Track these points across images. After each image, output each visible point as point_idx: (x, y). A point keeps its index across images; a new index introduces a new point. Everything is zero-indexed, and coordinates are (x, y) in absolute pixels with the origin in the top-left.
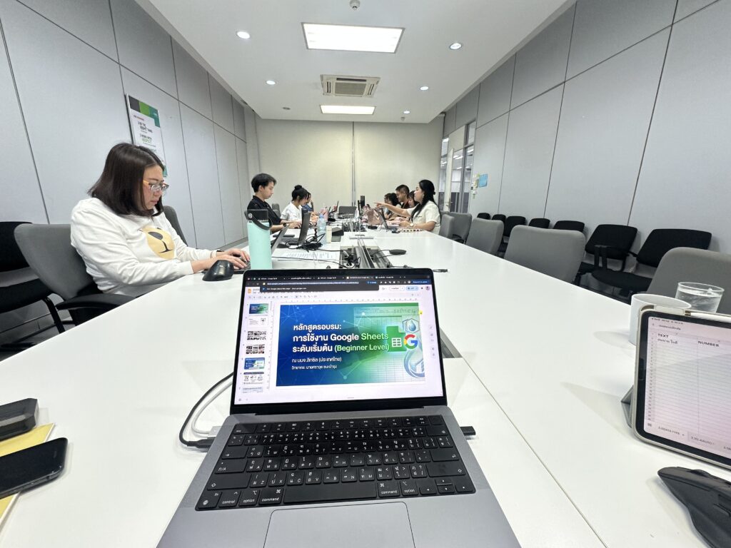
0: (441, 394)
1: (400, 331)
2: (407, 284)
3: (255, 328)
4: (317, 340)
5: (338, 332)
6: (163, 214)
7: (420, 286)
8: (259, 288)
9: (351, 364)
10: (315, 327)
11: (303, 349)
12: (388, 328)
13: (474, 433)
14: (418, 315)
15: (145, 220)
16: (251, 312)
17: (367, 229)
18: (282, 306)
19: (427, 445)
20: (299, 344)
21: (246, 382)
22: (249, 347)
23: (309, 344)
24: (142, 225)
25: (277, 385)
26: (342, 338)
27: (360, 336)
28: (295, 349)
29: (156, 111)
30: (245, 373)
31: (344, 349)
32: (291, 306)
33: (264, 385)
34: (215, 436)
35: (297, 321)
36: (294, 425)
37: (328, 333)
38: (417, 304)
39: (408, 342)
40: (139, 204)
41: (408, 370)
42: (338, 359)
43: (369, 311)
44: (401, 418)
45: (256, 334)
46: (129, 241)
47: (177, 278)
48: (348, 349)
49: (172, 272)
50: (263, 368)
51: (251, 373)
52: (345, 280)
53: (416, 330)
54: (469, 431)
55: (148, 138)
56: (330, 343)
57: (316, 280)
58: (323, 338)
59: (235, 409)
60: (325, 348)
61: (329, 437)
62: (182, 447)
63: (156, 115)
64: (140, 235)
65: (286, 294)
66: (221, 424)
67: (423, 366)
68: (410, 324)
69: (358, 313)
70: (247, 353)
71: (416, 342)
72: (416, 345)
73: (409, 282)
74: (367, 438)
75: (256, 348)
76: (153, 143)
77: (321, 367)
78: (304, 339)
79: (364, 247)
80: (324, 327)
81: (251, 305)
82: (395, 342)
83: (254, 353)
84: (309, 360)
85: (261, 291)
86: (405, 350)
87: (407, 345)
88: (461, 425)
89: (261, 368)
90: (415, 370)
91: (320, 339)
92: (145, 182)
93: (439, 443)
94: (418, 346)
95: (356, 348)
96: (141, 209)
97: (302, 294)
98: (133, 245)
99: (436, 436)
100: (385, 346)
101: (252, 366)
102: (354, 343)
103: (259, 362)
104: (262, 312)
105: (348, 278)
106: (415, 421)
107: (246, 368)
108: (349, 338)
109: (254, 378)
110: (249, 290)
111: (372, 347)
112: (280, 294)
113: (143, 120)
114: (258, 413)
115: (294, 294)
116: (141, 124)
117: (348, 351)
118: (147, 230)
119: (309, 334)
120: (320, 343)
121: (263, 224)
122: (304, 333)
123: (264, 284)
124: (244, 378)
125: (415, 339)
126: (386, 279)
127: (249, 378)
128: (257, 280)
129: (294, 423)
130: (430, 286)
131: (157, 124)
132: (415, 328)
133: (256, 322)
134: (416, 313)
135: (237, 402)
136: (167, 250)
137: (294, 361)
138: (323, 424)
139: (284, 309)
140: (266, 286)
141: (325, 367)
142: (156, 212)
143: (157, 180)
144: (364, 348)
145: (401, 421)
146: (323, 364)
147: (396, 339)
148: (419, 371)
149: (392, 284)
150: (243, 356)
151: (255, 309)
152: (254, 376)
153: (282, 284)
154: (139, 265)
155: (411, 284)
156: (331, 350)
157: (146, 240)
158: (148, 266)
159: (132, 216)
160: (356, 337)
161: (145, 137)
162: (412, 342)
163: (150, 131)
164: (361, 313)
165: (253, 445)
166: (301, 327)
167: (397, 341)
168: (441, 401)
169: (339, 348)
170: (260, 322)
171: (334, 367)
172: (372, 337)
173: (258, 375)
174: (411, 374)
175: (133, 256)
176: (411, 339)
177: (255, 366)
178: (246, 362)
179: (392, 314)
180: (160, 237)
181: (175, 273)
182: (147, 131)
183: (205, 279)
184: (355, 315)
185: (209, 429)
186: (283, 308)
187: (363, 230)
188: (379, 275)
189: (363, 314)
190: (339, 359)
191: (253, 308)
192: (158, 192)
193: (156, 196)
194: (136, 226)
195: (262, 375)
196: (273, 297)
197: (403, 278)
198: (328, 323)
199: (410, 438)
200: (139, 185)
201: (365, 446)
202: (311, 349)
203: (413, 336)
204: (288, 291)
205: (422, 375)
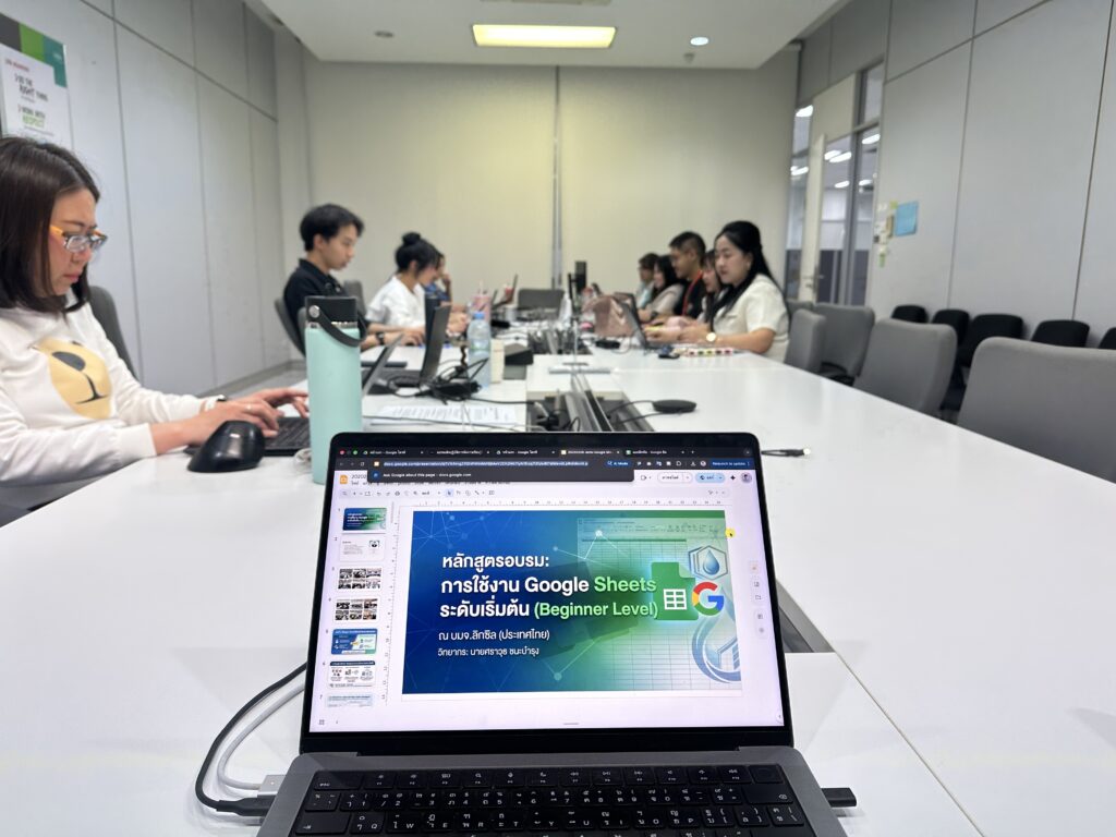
0: (778, 721)
1: (683, 575)
2: (699, 467)
3: (355, 565)
4: (494, 590)
5: (541, 574)
6: (87, 309)
7: (728, 473)
8: (365, 472)
9: (571, 647)
10: (489, 561)
11: (464, 610)
12: (655, 565)
13: (853, 802)
14: (725, 538)
15: (46, 323)
16: (347, 526)
17: (592, 348)
18: (416, 514)
19: (746, 820)
20: (455, 598)
21: (335, 683)
22: (343, 606)
23: (478, 599)
24: (38, 337)
25: (405, 691)
26: (550, 586)
27: (592, 584)
28: (445, 611)
29: (58, 47)
30: (332, 664)
31: (554, 610)
32: (437, 513)
33: (377, 690)
34: (275, 793)
35: (450, 546)
36: (444, 776)
37: (519, 574)
38: (721, 514)
39: (702, 598)
40: (37, 281)
41: (701, 664)
42: (541, 635)
43: (611, 527)
44: (688, 768)
45: (357, 576)
46: (8, 374)
47: (115, 468)
48: (566, 612)
49: (105, 450)
50: (373, 651)
51: (345, 663)
52: (558, 457)
53: (719, 573)
54: (843, 798)
55: (38, 114)
56: (525, 598)
57: (494, 457)
58: (508, 586)
59: (312, 742)
60: (512, 609)
61: (527, 798)
62: (203, 812)
63: (57, 56)
64: (36, 358)
65: (426, 486)
66: (285, 772)
67: (736, 656)
68: (704, 559)
69: (586, 530)
70: (338, 618)
71: (719, 600)
72: (719, 607)
73: (703, 464)
74: (610, 804)
75: (357, 606)
76: (47, 127)
77: (504, 651)
78: (466, 587)
79: (589, 393)
80: (510, 561)
81: (348, 512)
82: (674, 598)
83: (353, 617)
84: (476, 635)
85: (371, 480)
86: (695, 618)
87: (699, 606)
88: (824, 784)
89: (368, 652)
90: (719, 665)
91: (501, 587)
92: (56, 230)
93: (771, 816)
94: (724, 609)
95: (584, 610)
96: (41, 293)
97: (463, 487)
98: (19, 384)
99: (766, 807)
100: (649, 608)
101: (350, 647)
102: (578, 598)
103: (364, 637)
104: (371, 525)
105: (564, 452)
106: (720, 774)
107: (334, 651)
108: (568, 587)
109: (352, 675)
110: (344, 477)
111: (619, 609)
112: (412, 487)
113: (26, 69)
114: (363, 752)
115: (443, 487)
116: (21, 79)
117: (566, 616)
118: (49, 348)
119: (476, 577)
120: (503, 598)
121: (346, 331)
122: (466, 573)
123: (377, 464)
124: (331, 674)
125: (716, 593)
126: (649, 455)
127: (342, 674)
128: (360, 455)
129: (446, 772)
130: (752, 473)
131: (61, 79)
132: (715, 568)
133: (358, 550)
134: (719, 535)
135: (315, 727)
136: (96, 397)
137: (443, 636)
138: (511, 775)
139: (422, 520)
140: (382, 469)
141: (512, 651)
142: (72, 300)
143: (81, 224)
144: (598, 610)
145: (689, 774)
146: (507, 644)
147: (675, 591)
148: (727, 667)
149: (664, 467)
150: (329, 624)
151: (358, 520)
152: (353, 668)
153: (418, 464)
154: (28, 433)
155: (708, 467)
156: (527, 613)
157: (48, 370)
158: (45, 435)
159: (20, 311)
160: (583, 586)
161: (30, 112)
162: (711, 599)
163: (43, 97)
164: (594, 531)
165: (362, 810)
166: (460, 561)
167: (675, 596)
168: (781, 736)
169: (544, 609)
170: (367, 547)
171: (534, 652)
172: (621, 586)
173: (362, 668)
174: (709, 674)
175: (15, 413)
176: (708, 592)
177: (355, 647)
178: (335, 637)
179: (662, 535)
180: (78, 363)
181: (111, 453)
182: (35, 97)
183: (194, 467)
184: (581, 535)
185: (260, 781)
186: (420, 518)
187: (583, 350)
188: (633, 447)
189: (599, 534)
190: (544, 635)
191: (353, 517)
192: (82, 253)
193: (77, 262)
194: (25, 338)
195: (372, 667)
196: (397, 493)
197: (688, 455)
198: (519, 552)
199: (707, 806)
200: (40, 236)
201: (606, 818)
202: (480, 610)
203: (713, 587)
204: (430, 480)
205: (736, 677)
